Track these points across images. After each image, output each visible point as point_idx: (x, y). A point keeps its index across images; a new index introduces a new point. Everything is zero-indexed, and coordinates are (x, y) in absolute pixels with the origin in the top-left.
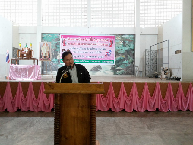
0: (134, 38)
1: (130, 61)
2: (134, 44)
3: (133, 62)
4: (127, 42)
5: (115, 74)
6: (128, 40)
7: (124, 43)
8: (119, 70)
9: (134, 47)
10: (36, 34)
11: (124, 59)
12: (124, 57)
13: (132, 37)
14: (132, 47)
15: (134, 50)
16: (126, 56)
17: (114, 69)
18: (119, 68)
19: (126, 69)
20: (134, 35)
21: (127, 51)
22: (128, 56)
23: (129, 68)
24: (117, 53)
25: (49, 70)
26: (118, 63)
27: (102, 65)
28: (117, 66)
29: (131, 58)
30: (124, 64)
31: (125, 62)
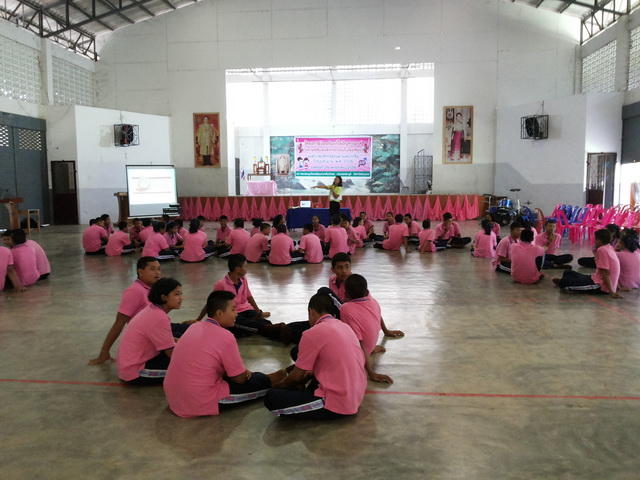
0: (399, 139)
1: (394, 172)
3: (397, 173)
4: (389, 146)
5: (372, 191)
7: (385, 147)
8: (378, 186)
9: (399, 152)
10: (262, 137)
11: (385, 170)
12: (384, 166)
14: (396, 153)
15: (399, 157)
16: (388, 166)
17: (370, 185)
18: (377, 182)
19: (388, 184)
20: (399, 135)
21: (389, 158)
22: (391, 165)
23: (392, 182)
24: (374, 162)
26: (377, 175)
27: (353, 179)
29: (395, 169)
30: (385, 176)
31: (386, 174)
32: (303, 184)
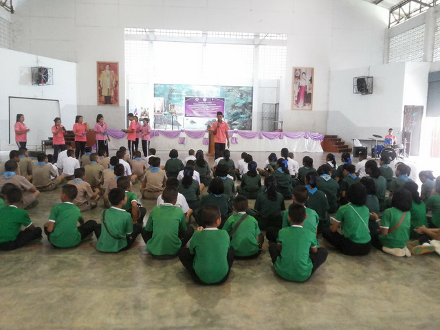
0: (252, 91)
1: (247, 115)
2: (252, 97)
3: (250, 116)
4: (244, 95)
5: (231, 128)
6: (245, 92)
7: (241, 96)
8: (235, 124)
9: (252, 100)
10: (148, 84)
11: (242, 113)
12: (241, 110)
13: (250, 89)
14: (250, 101)
15: (252, 103)
16: (244, 110)
18: (235, 122)
19: (243, 124)
20: (252, 87)
21: (244, 104)
22: (246, 110)
23: (246, 122)
24: (233, 107)
25: (161, 124)
26: (235, 116)
28: (234, 120)
29: (249, 112)
30: (241, 118)
31: (242, 116)
32: (179, 122)
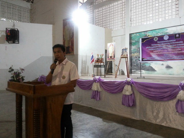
10: (125, 35)
32: (154, 67)
